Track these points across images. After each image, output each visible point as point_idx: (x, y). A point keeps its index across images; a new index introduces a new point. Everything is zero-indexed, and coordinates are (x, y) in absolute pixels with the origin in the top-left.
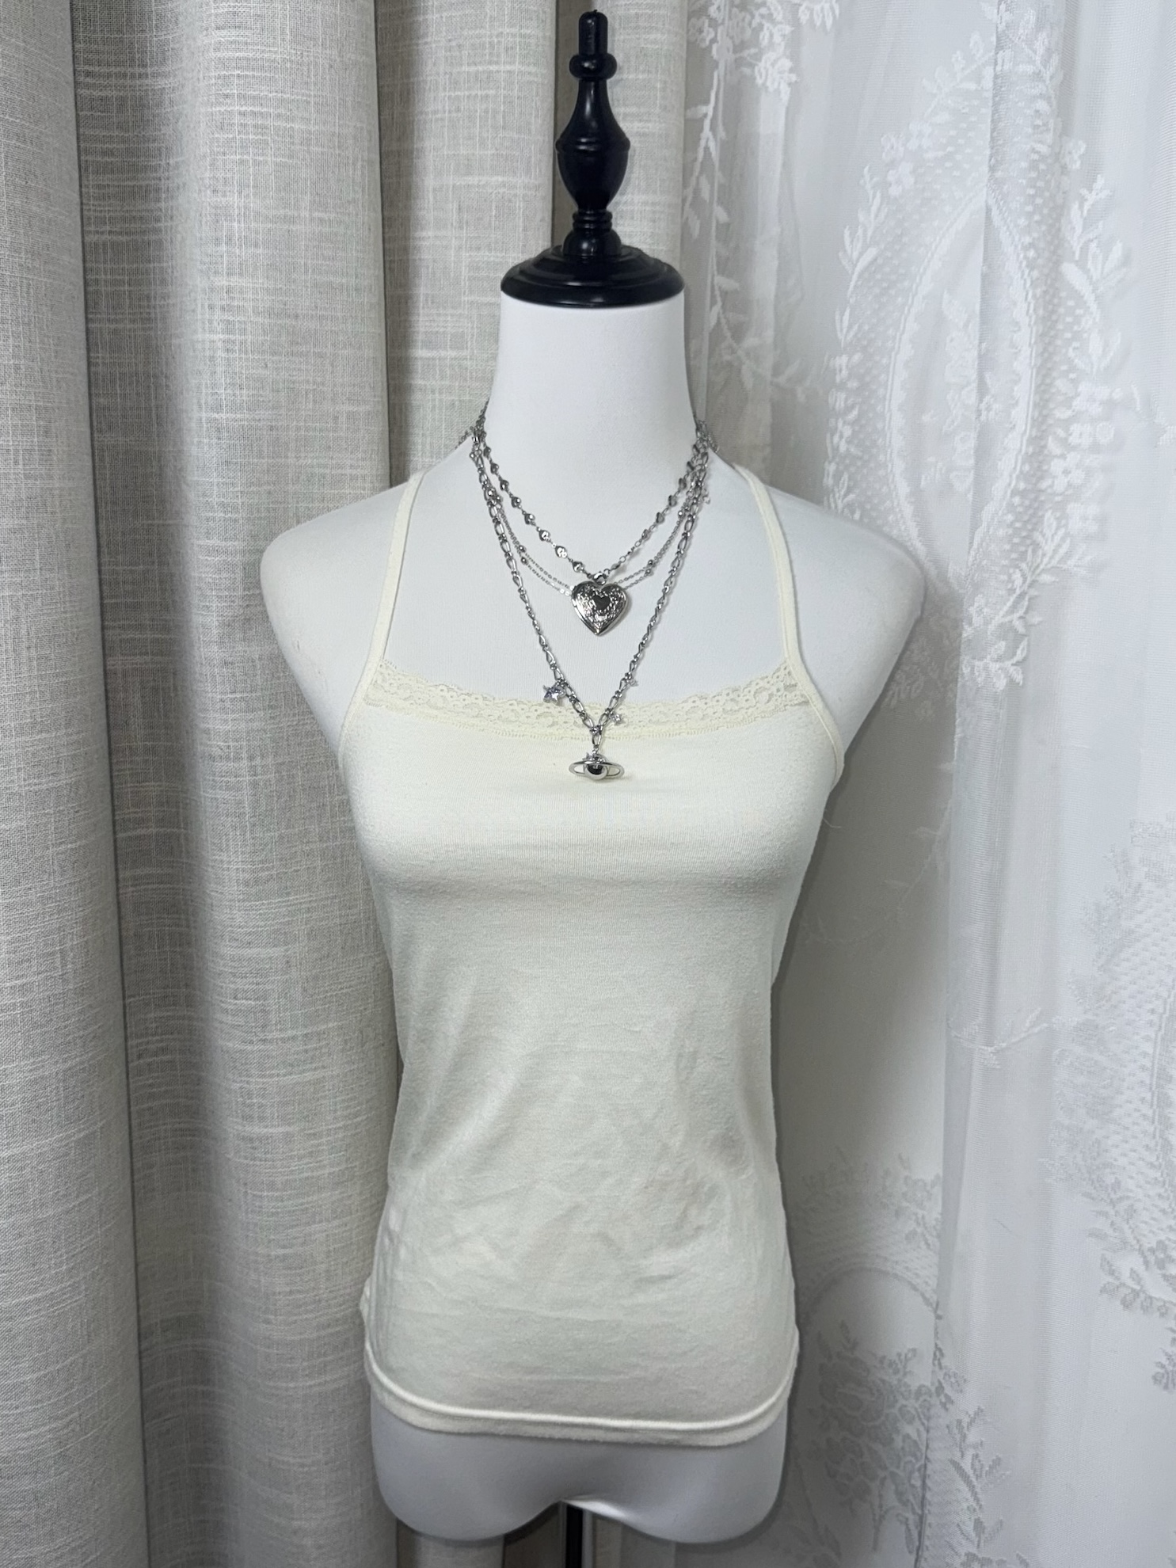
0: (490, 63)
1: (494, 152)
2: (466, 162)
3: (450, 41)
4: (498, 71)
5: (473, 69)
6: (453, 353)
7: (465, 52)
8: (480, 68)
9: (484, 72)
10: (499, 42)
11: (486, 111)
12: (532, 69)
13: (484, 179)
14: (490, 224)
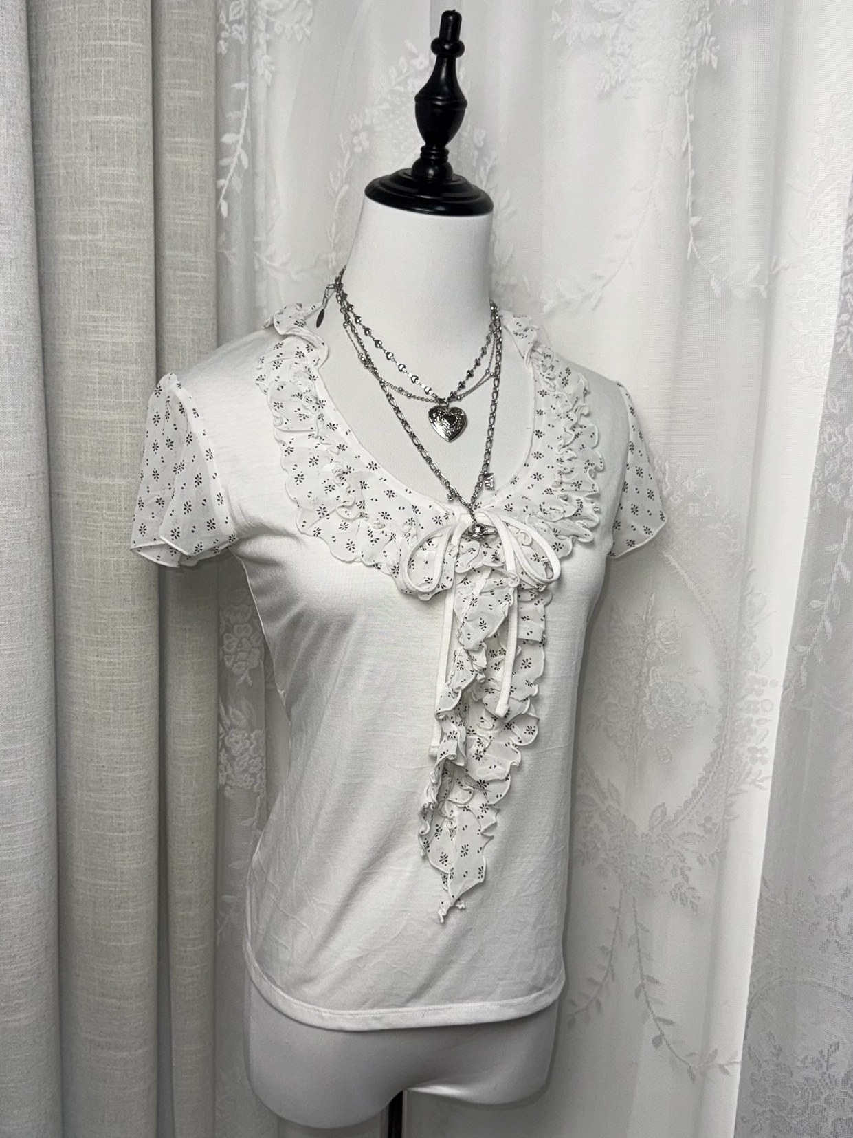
0: (111, 39)
1: (114, 99)
2: (95, 106)
3: (81, 23)
4: (116, 45)
5: (98, 42)
6: (90, 237)
7: (92, 32)
8: (103, 43)
9: (106, 45)
10: (116, 26)
11: (108, 72)
12: (140, 45)
13: (108, 118)
14: (113, 149)
